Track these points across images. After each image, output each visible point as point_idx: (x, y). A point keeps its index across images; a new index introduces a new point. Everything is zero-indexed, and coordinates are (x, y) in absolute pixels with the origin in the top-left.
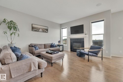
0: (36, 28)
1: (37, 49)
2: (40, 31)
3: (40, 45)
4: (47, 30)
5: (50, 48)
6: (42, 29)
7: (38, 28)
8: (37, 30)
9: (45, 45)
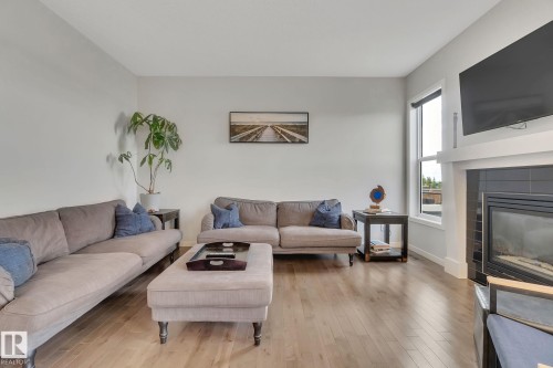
0: (246, 128)
1: (226, 226)
2: (263, 139)
3: (256, 204)
4: (303, 129)
5: (310, 225)
6: (272, 127)
7: (253, 127)
8: (249, 136)
9: (280, 207)
